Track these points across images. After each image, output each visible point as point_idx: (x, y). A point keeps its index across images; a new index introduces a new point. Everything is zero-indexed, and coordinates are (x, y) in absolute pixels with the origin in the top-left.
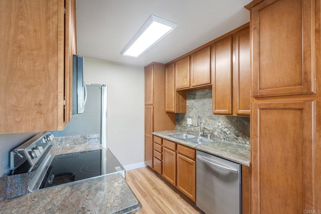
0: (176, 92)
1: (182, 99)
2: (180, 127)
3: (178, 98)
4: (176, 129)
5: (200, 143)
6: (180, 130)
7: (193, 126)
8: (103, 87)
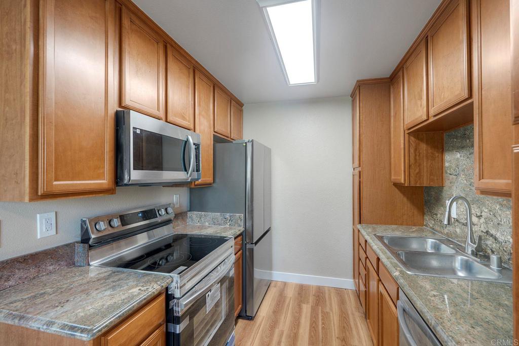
0: (407, 136)
1: (430, 151)
2: (433, 222)
3: (416, 150)
4: (426, 226)
5: (461, 274)
6: (433, 229)
7: (459, 222)
8: (248, 144)
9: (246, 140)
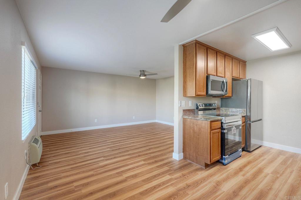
8: (248, 80)
9: (248, 79)
